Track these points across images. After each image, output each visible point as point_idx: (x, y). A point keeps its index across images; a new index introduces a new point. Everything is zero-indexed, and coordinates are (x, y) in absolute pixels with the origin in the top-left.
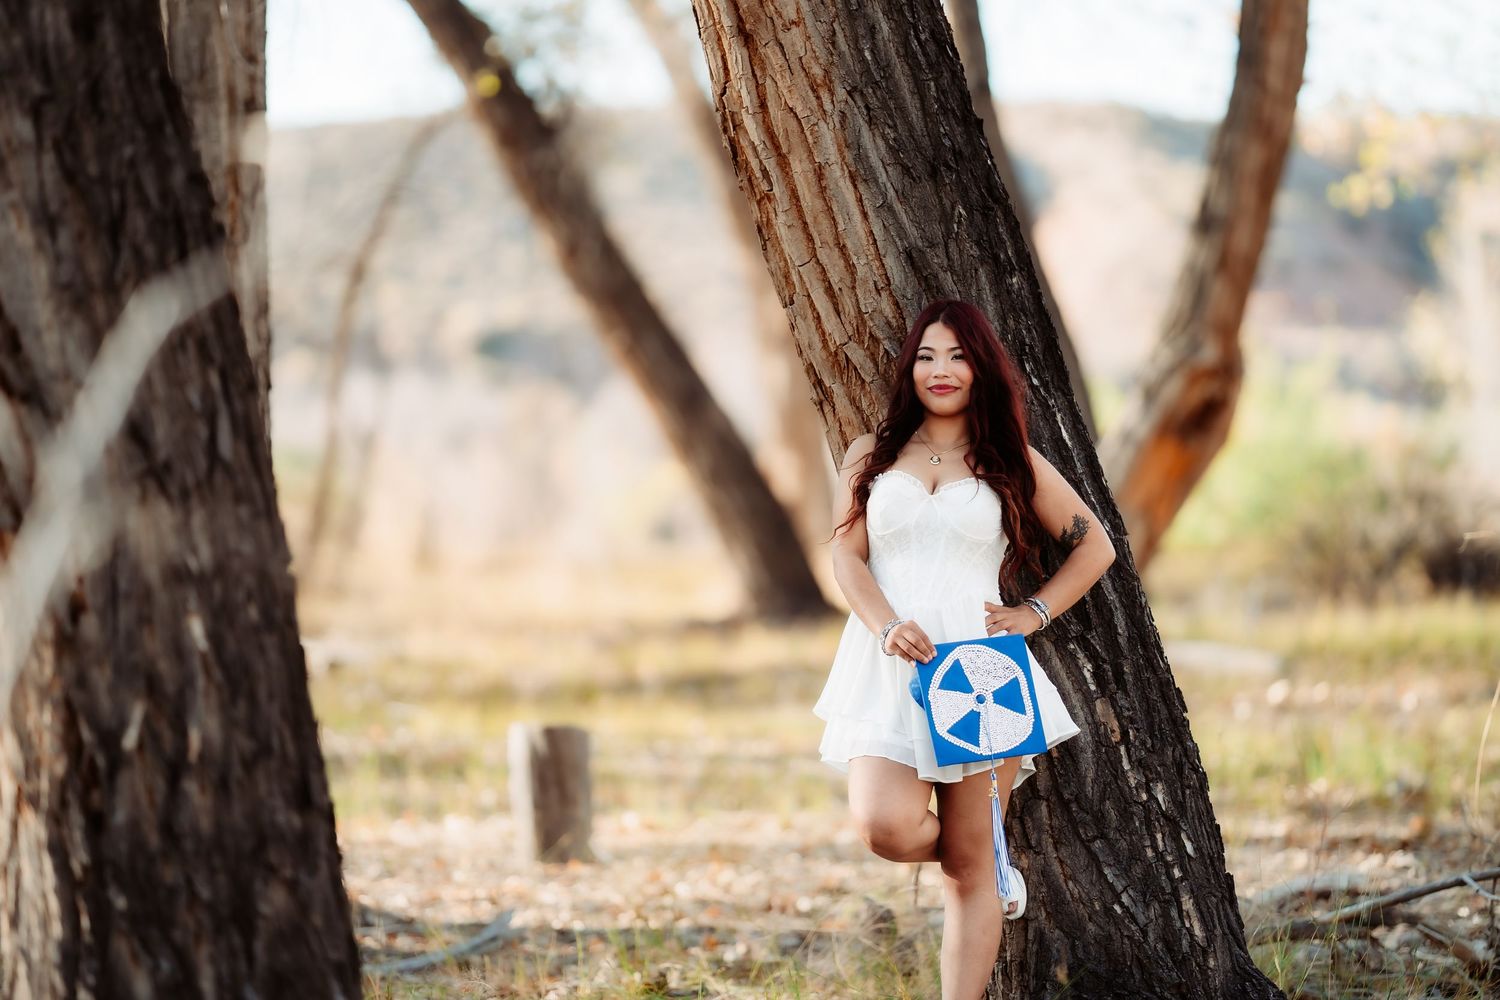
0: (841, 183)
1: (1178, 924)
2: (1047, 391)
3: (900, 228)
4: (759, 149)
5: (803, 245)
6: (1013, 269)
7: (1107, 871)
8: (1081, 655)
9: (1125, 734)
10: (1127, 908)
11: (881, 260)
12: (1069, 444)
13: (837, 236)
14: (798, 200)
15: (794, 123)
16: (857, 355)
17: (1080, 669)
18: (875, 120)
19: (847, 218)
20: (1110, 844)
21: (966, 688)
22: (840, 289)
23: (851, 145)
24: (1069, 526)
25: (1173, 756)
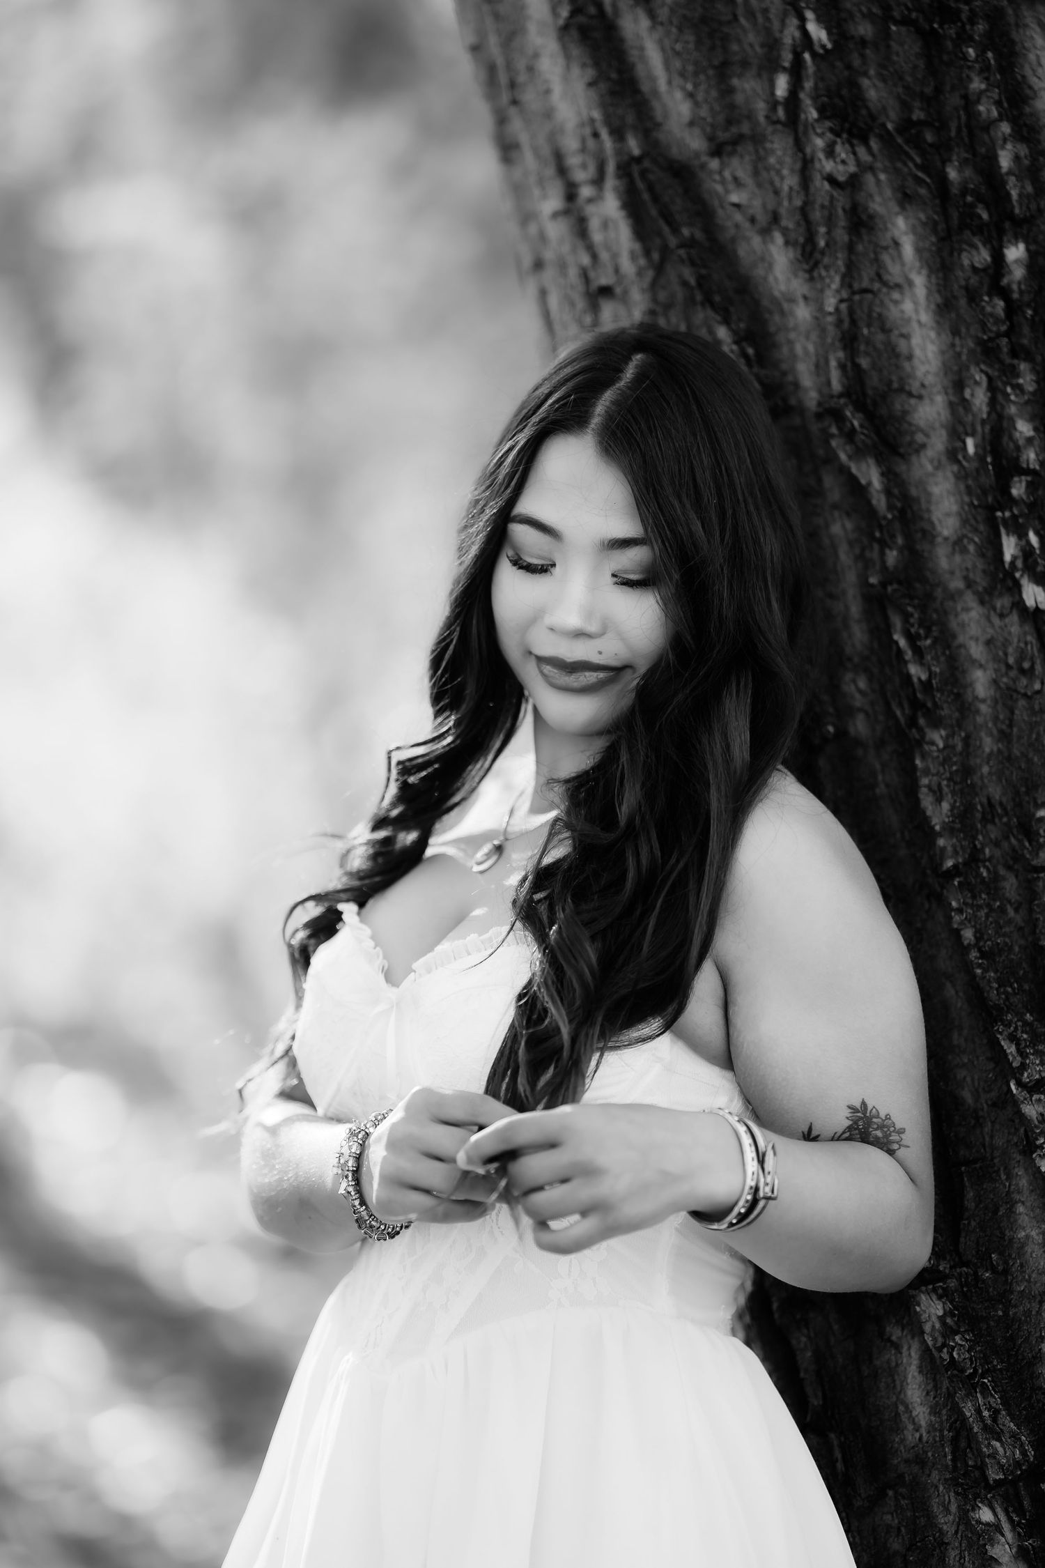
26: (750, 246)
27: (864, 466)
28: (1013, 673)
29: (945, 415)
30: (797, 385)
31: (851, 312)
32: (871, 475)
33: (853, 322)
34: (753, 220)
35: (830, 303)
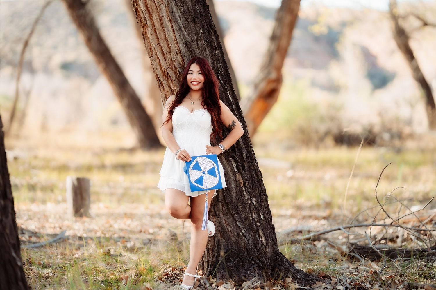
0: (167, 22)
1: (258, 239)
2: (225, 84)
3: (184, 36)
4: (144, 11)
5: (156, 40)
6: (216, 49)
7: (238, 223)
8: (233, 161)
9: (244, 184)
10: (244, 234)
11: (178, 45)
12: (231, 100)
13: (165, 38)
14: (154, 27)
15: (154, 4)
16: (170, 72)
17: (232, 165)
18: (177, 4)
19: (168, 32)
20: (240, 216)
21: (200, 169)
22: (166, 53)
23: (170, 11)
24: (231, 124)
25: (258, 190)
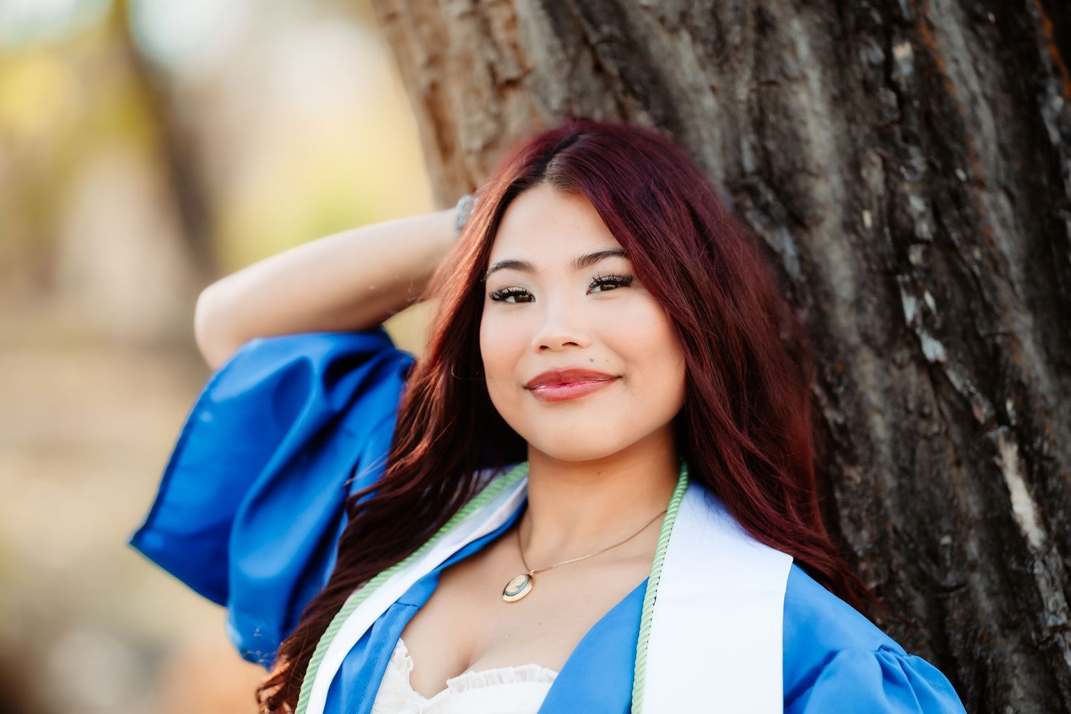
26: (660, 43)
27: (777, 236)
28: (913, 417)
29: (841, 192)
30: (704, 165)
31: (760, 101)
32: (785, 243)
33: (762, 111)
34: (662, 20)
35: (742, 92)
